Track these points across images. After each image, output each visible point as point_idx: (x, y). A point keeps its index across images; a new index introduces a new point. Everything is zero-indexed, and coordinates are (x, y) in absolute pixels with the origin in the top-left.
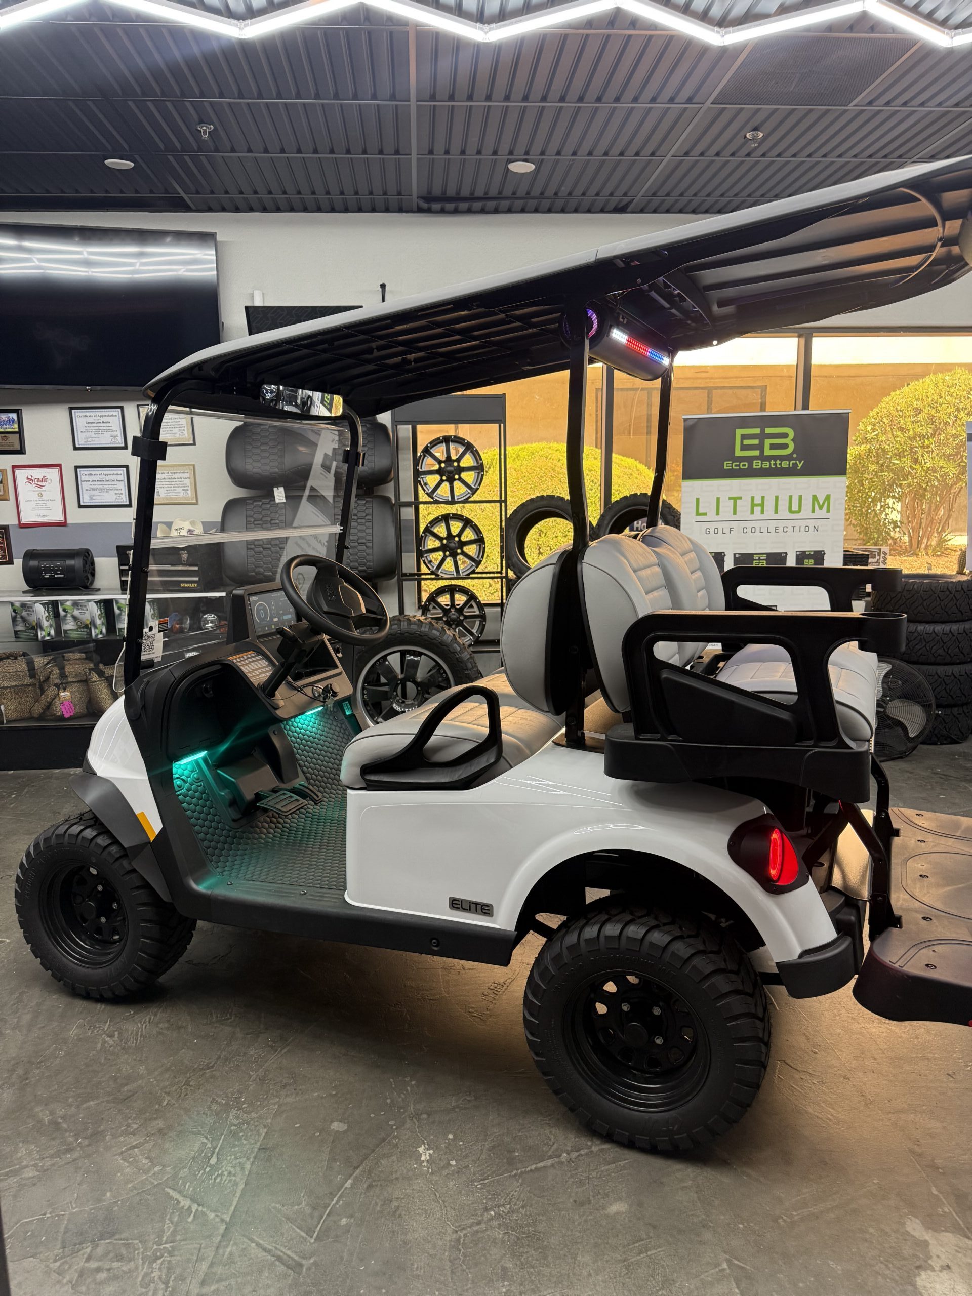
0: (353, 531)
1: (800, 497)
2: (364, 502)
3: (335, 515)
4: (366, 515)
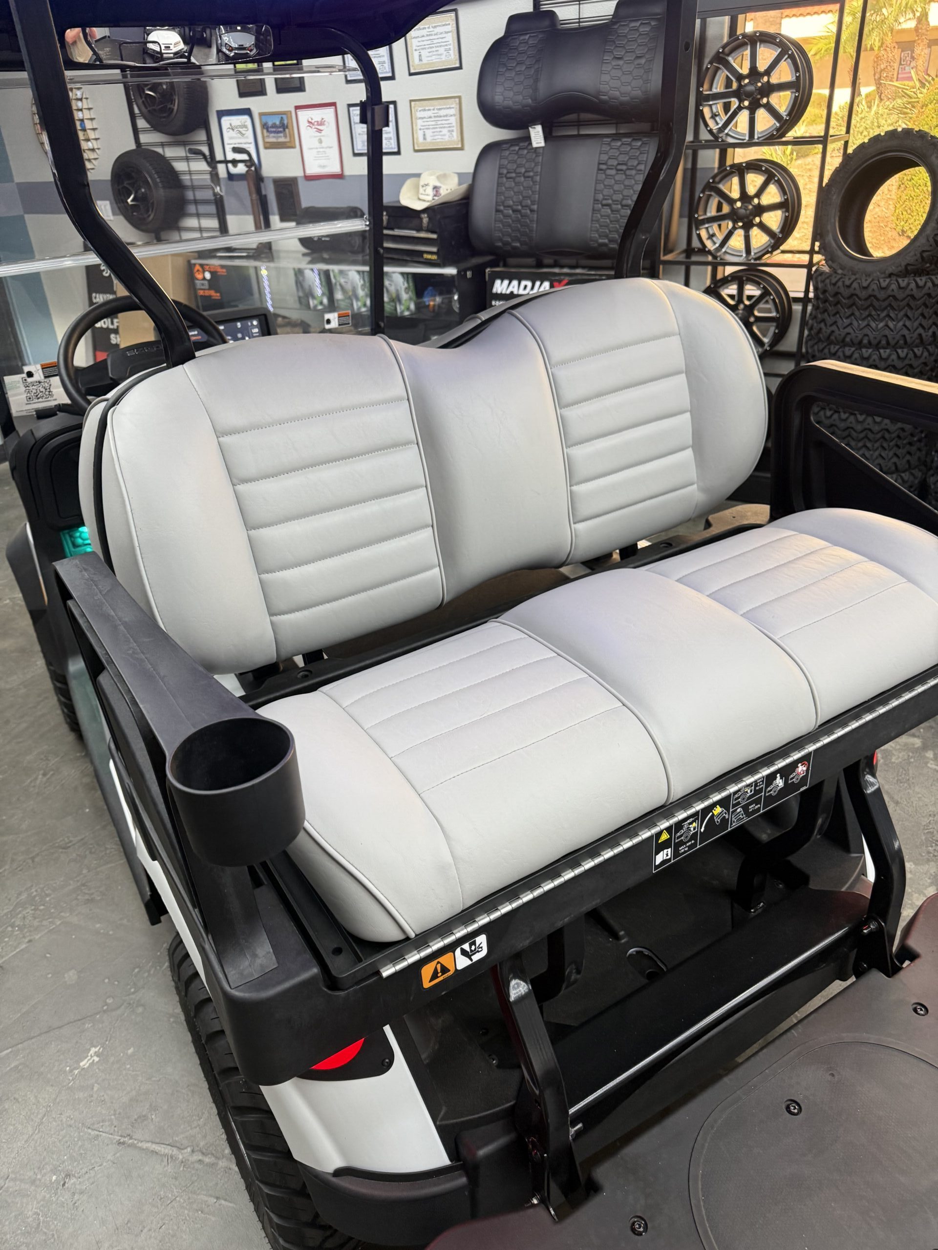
0: (616, 187)
2: (639, 143)
3: (599, 164)
4: (639, 164)
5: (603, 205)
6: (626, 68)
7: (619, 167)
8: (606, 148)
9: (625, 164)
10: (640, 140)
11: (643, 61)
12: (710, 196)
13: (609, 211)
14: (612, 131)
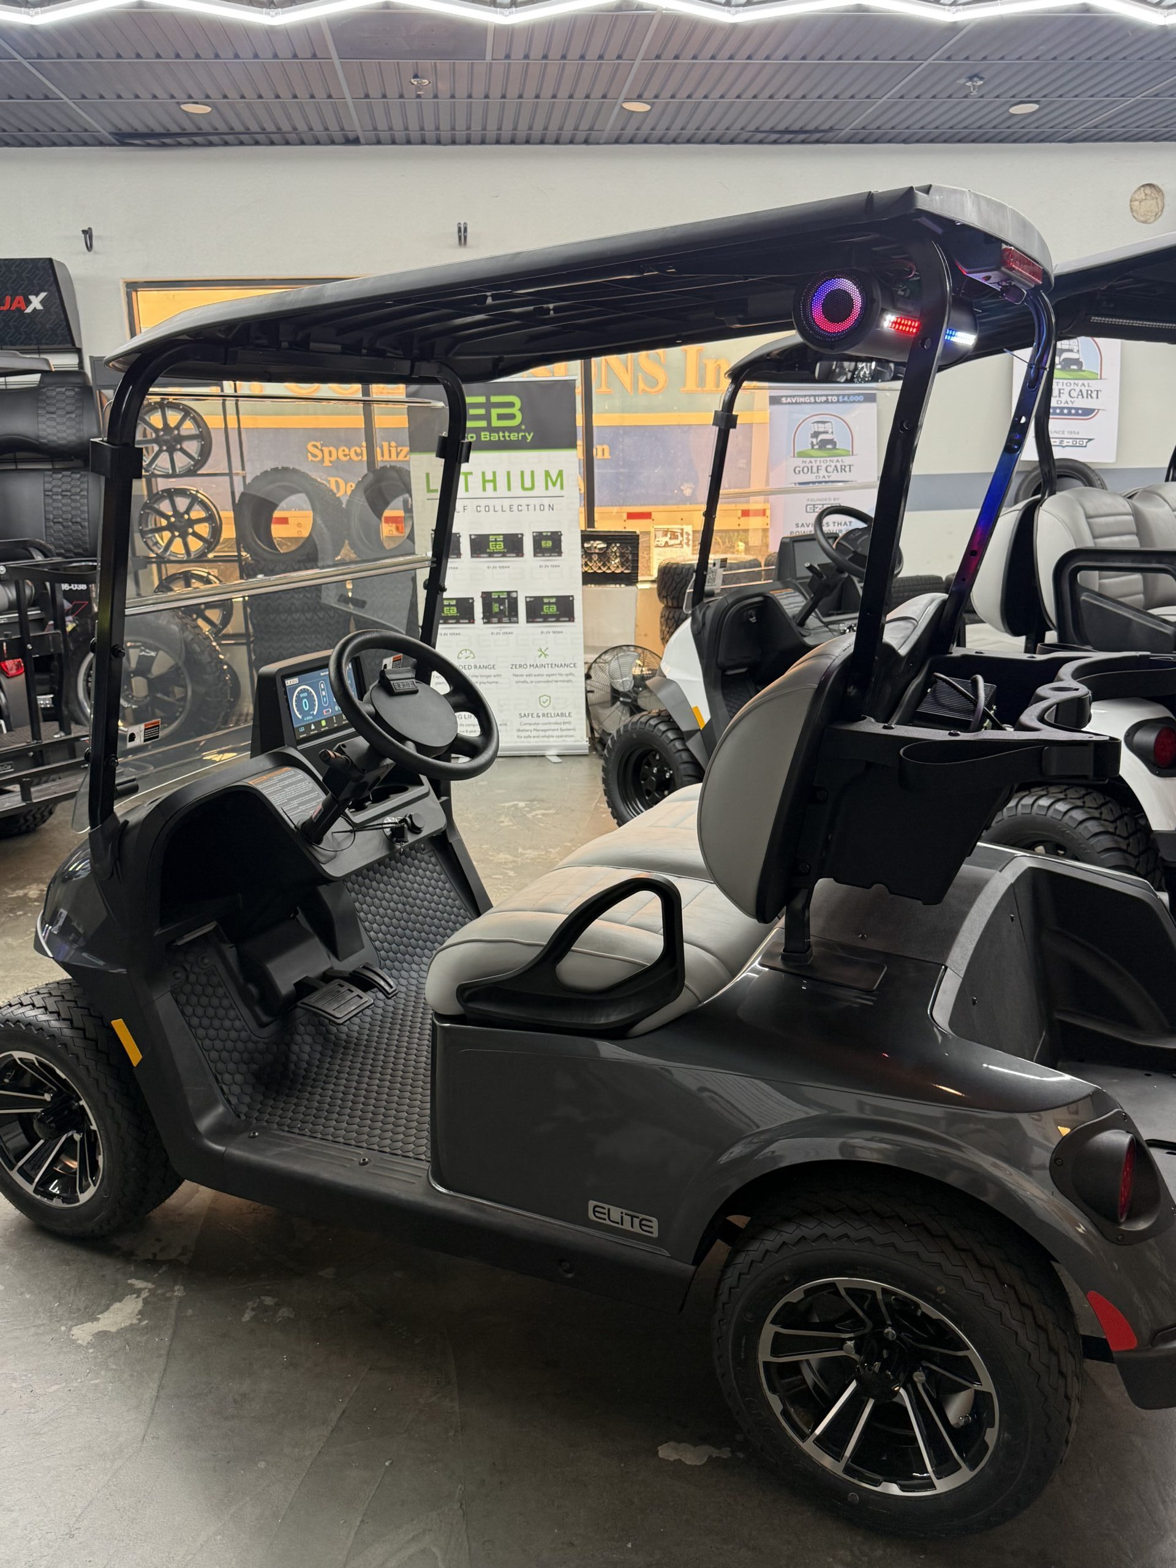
0: (64, 509)
1: (532, 473)
2: (78, 476)
3: (45, 491)
4: (81, 491)
5: (55, 523)
6: (59, 420)
7: (64, 493)
8: (47, 479)
9: (70, 491)
10: (78, 473)
11: (73, 416)
12: (148, 513)
13: (61, 527)
14: (49, 467)
